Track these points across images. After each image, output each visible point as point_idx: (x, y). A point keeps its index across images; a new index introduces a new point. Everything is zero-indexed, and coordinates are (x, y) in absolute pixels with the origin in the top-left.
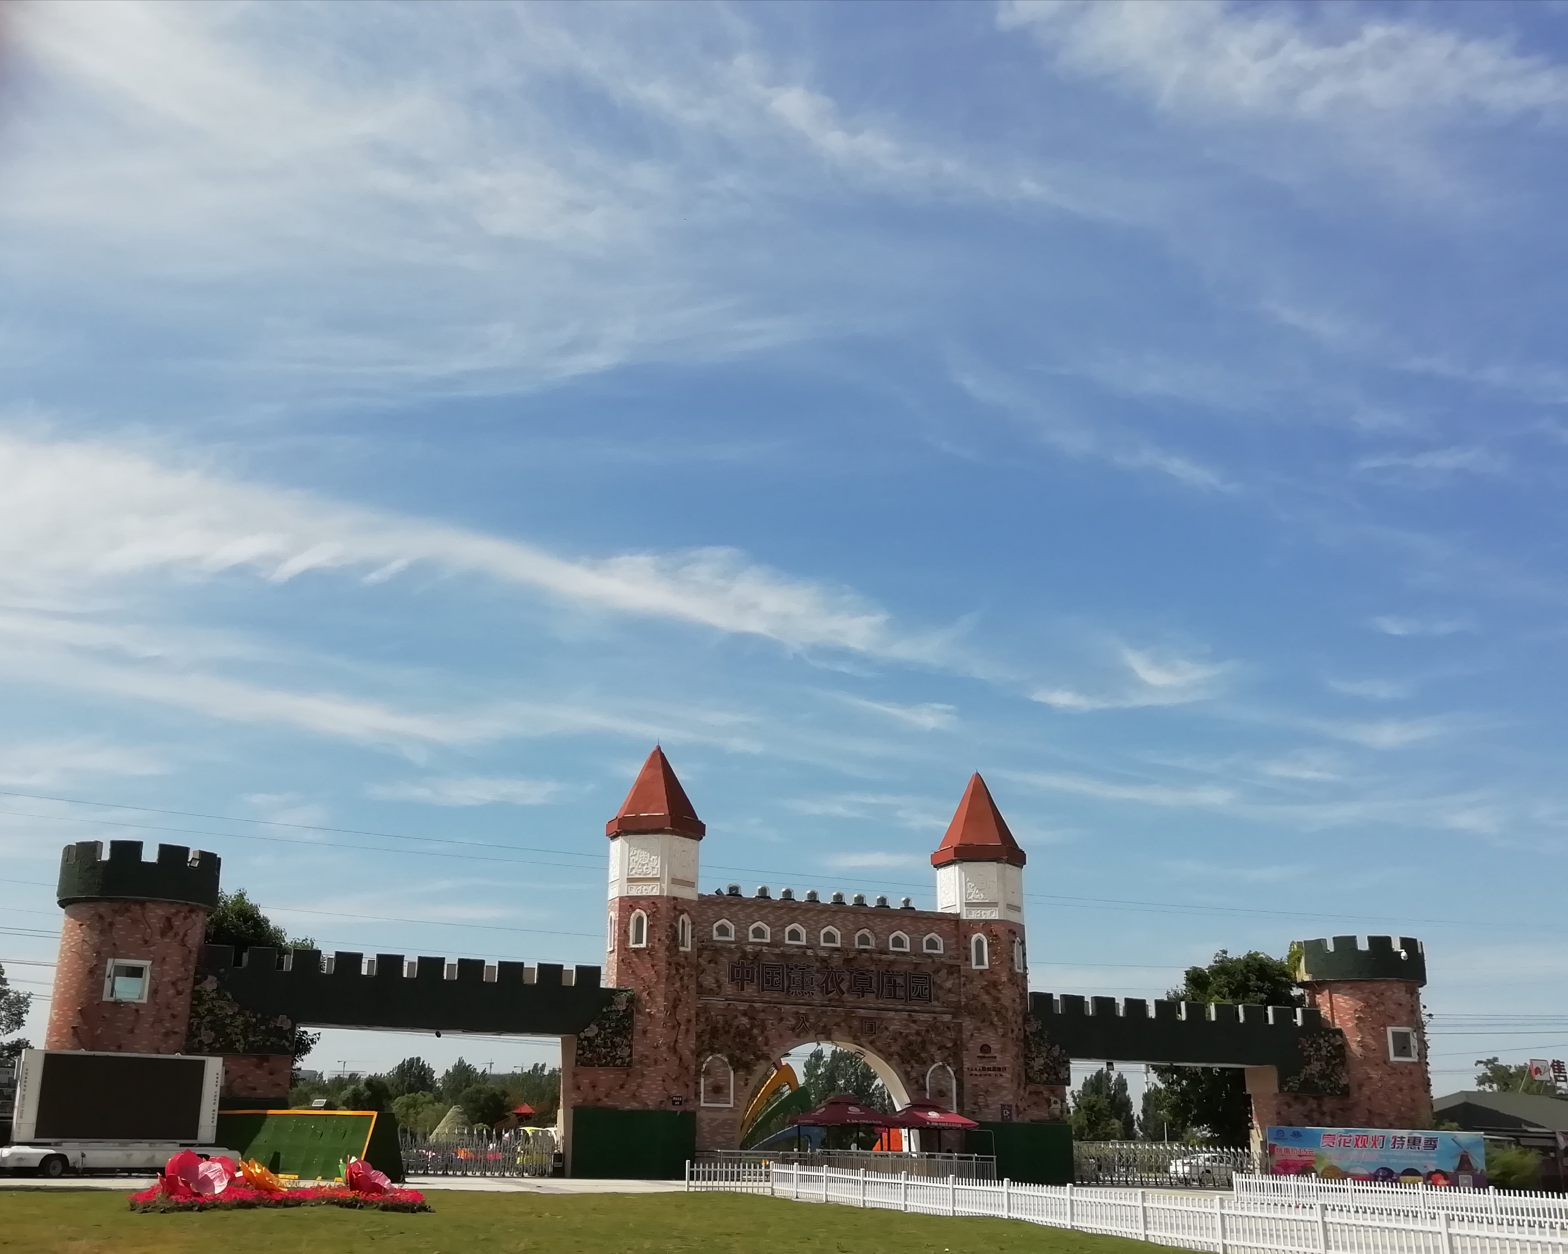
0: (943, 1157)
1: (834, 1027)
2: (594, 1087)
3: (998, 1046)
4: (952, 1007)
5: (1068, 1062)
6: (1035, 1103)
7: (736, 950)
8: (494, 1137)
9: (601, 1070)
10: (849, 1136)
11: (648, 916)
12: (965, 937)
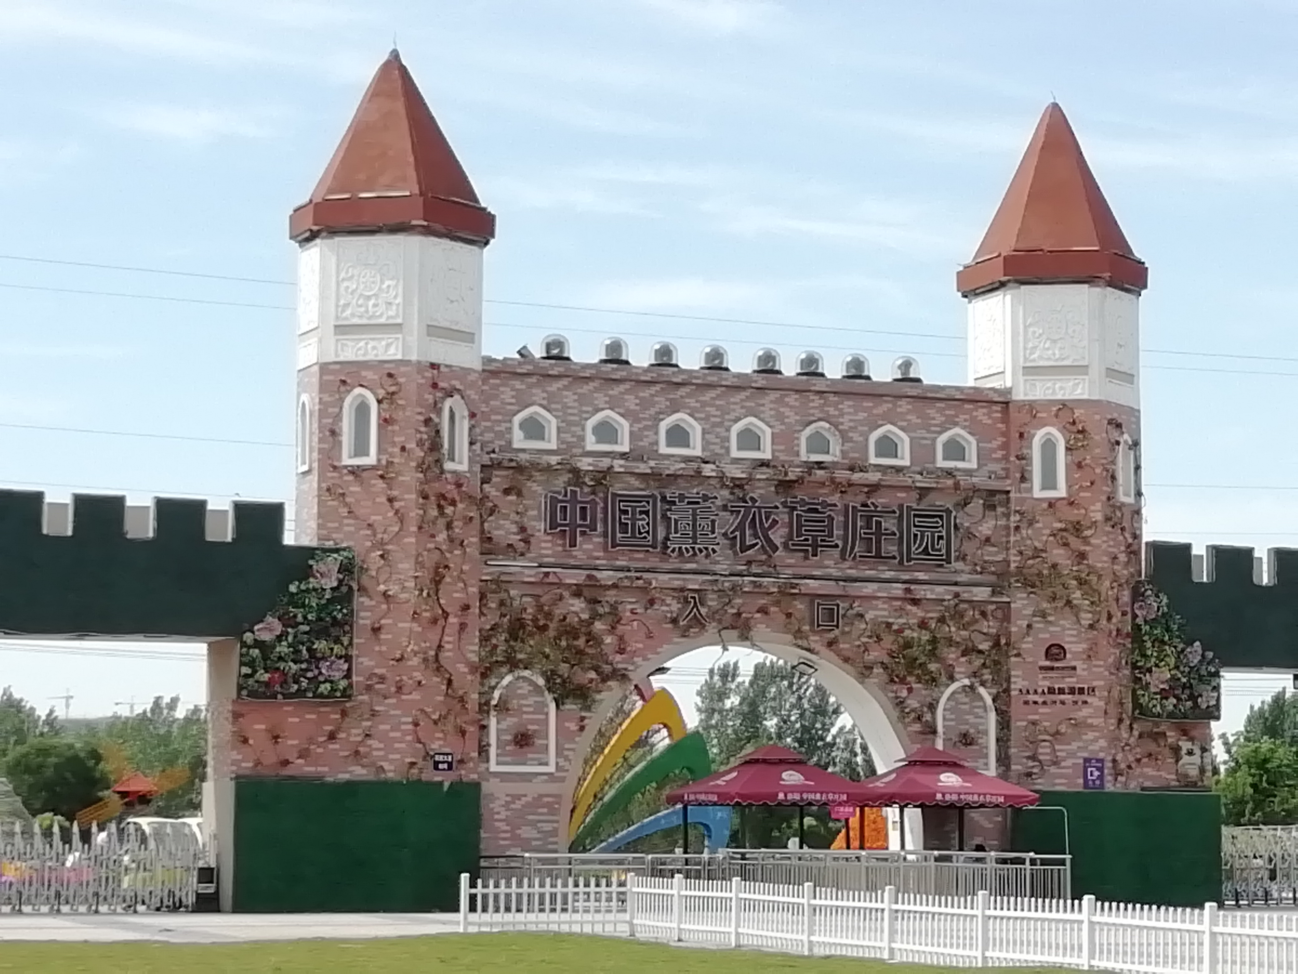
0: (968, 859)
1: (758, 615)
2: (276, 737)
3: (1081, 647)
4: (993, 573)
5: (1217, 675)
6: (1150, 755)
7: (559, 467)
8: (76, 838)
9: (289, 704)
10: (784, 825)
11: (379, 402)
12: (1021, 435)
